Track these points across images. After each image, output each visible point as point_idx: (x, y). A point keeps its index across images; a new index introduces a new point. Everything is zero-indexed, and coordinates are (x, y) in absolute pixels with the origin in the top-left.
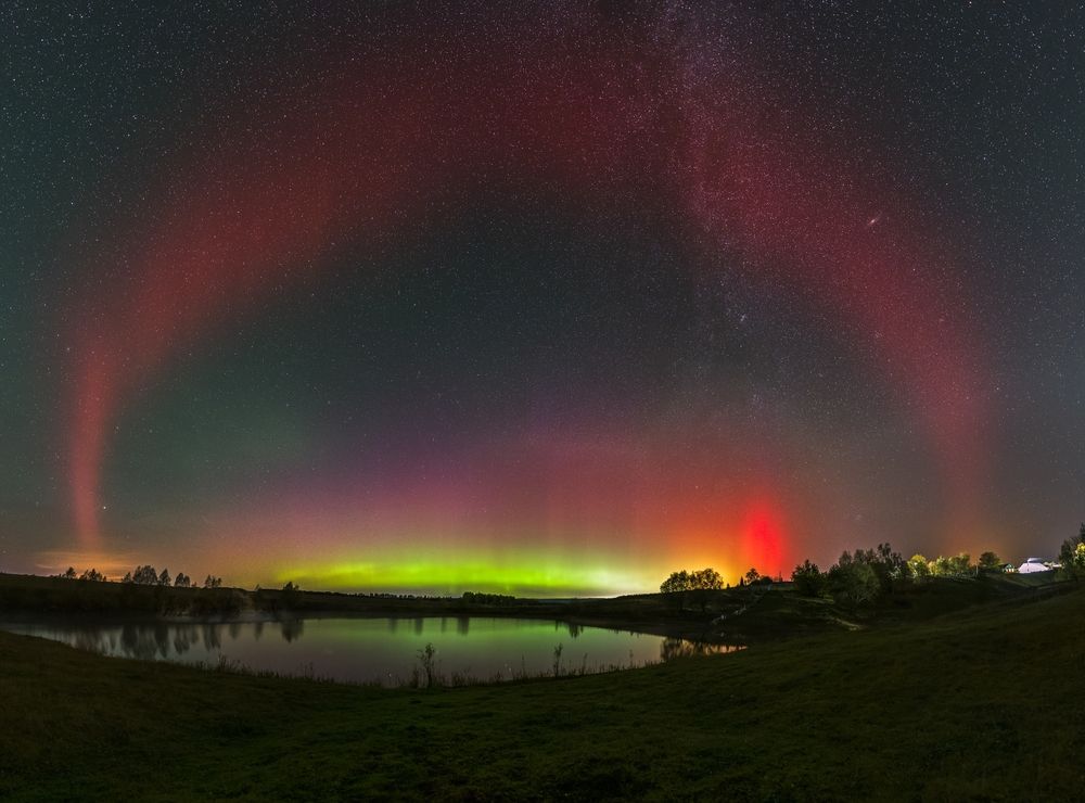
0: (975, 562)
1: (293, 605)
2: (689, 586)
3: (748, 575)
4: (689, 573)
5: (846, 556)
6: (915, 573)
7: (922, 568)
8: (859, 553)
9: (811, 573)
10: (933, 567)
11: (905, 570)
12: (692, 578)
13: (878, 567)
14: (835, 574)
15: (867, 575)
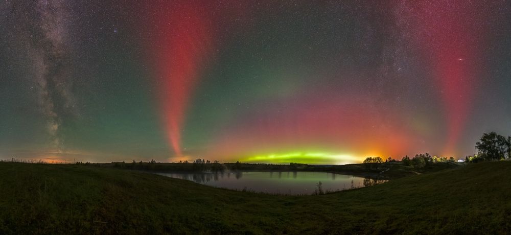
0: (448, 159)
1: (239, 168)
2: (372, 162)
3: (389, 159)
4: (372, 158)
5: (417, 155)
6: (434, 161)
7: (436, 159)
8: (421, 155)
9: (407, 159)
10: (439, 160)
11: (432, 160)
12: (373, 160)
13: (425, 159)
14: (414, 160)
15: (422, 161)
